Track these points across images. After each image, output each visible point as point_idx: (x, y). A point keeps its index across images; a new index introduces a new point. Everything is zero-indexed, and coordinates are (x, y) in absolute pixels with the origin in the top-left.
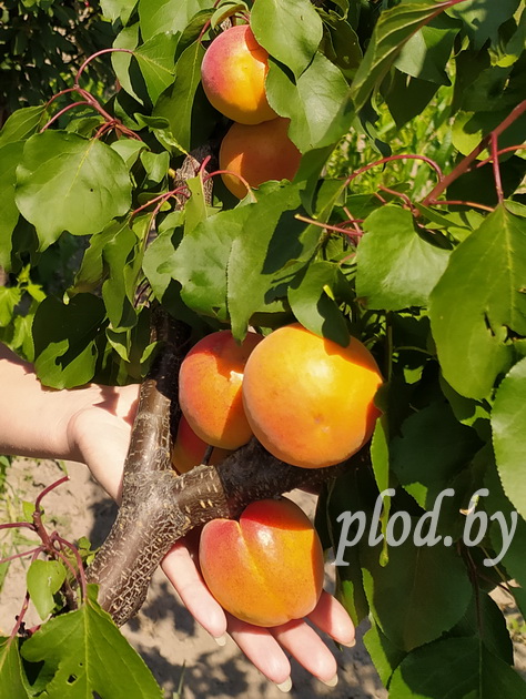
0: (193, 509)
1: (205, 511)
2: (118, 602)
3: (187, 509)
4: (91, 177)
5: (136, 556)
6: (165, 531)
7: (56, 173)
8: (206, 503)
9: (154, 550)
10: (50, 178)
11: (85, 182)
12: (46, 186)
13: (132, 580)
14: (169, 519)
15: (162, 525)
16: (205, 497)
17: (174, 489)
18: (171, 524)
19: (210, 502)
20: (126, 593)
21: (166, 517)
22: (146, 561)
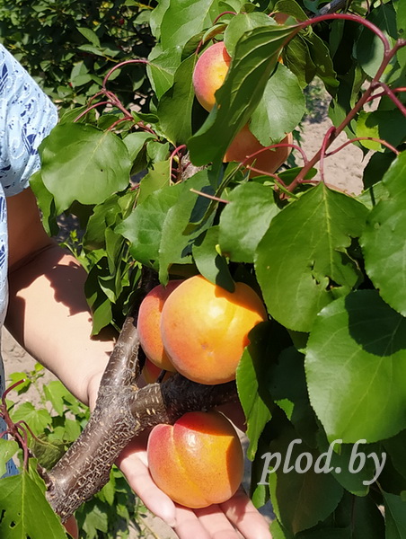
0: (142, 414)
1: (150, 417)
2: (82, 480)
3: (138, 415)
4: (102, 161)
5: (97, 447)
6: (121, 430)
7: (75, 156)
8: (151, 411)
9: (112, 444)
10: (70, 159)
11: (98, 164)
12: (66, 165)
13: (93, 465)
14: (124, 421)
15: (118, 425)
16: (151, 406)
17: (130, 399)
18: (125, 426)
19: (153, 411)
20: (88, 474)
21: (122, 420)
22: (105, 452)
